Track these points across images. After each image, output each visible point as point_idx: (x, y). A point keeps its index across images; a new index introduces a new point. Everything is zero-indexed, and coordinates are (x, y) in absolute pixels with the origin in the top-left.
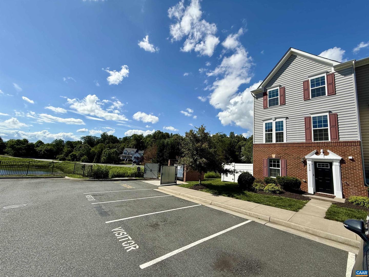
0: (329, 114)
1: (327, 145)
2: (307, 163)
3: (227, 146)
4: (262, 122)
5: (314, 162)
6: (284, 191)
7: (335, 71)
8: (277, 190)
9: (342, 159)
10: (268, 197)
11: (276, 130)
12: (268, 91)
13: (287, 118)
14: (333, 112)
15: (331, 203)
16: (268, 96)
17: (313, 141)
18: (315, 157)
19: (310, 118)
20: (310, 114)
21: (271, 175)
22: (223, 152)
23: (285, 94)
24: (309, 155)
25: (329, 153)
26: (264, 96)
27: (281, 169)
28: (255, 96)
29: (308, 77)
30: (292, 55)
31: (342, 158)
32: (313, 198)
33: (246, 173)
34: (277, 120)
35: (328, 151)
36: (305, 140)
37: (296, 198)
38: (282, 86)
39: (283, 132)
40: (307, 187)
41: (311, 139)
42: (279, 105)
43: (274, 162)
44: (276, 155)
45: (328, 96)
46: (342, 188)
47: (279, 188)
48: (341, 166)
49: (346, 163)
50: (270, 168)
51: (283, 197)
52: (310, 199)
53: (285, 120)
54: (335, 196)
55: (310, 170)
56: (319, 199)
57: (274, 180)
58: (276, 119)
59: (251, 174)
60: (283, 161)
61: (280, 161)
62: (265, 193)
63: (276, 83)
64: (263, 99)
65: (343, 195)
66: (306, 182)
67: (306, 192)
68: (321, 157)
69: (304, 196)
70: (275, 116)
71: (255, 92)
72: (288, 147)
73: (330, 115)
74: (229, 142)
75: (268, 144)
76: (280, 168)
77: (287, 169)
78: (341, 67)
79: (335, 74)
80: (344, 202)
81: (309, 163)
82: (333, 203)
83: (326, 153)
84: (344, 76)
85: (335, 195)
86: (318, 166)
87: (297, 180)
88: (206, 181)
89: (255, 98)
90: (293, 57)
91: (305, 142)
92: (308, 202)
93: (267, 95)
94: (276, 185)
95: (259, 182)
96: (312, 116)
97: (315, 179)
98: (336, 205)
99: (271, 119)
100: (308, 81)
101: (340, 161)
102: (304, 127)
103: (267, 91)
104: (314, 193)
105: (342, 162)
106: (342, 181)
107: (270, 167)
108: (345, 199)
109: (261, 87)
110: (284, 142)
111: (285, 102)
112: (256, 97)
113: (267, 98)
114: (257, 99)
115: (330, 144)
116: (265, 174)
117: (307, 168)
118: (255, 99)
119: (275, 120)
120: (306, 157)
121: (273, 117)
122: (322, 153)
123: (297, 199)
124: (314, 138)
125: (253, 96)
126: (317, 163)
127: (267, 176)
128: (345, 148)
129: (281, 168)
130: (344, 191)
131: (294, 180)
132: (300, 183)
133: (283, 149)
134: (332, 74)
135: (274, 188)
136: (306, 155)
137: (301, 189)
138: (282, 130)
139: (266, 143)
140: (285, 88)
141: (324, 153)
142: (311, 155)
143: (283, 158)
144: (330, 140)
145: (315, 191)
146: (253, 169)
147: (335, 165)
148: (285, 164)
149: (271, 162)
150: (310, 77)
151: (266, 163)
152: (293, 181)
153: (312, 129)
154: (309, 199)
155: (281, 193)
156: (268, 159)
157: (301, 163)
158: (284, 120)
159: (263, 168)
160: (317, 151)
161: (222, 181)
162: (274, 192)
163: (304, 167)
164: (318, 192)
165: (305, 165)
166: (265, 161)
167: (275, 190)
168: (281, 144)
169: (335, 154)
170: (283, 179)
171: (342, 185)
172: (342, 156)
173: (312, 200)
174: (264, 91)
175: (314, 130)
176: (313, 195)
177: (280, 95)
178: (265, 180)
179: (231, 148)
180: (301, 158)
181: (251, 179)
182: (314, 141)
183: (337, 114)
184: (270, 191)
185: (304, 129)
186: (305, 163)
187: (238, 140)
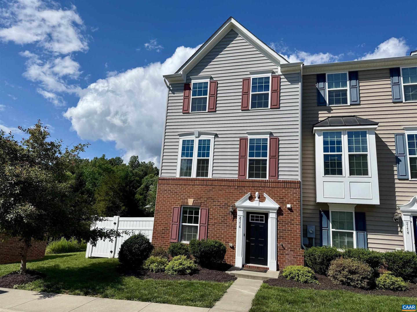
0: (270, 137)
1: (264, 186)
2: (237, 214)
3: (118, 181)
4: (178, 137)
5: (247, 212)
6: (199, 268)
7: (281, 73)
8: (188, 267)
9: (280, 208)
10: (169, 284)
11: (199, 155)
12: (193, 82)
13: (216, 136)
14: (275, 135)
15: (262, 281)
16: (192, 91)
17: (247, 178)
18: (248, 204)
19: (246, 139)
20: (247, 133)
21: (182, 237)
22: (107, 194)
23: (217, 94)
24: (240, 201)
25: (265, 198)
26: (185, 89)
27: (200, 226)
28: (170, 86)
29: (249, 73)
30: (232, 30)
31: (279, 206)
32: (240, 275)
33: (138, 238)
34: (203, 137)
35: (265, 195)
36: (237, 176)
37: (215, 280)
38: (215, 79)
39: (208, 159)
40: (234, 257)
41: (245, 175)
42: (207, 111)
43: (191, 212)
44: (194, 201)
45: (271, 110)
46: (277, 253)
47: (191, 263)
48: (277, 219)
49: (283, 215)
50: (182, 225)
51: (195, 281)
52: (236, 279)
53: (214, 139)
54: (268, 269)
55: (240, 227)
56: (248, 277)
57: (185, 249)
58: (200, 134)
59: (148, 238)
60: (204, 212)
61: (200, 210)
62: (167, 276)
63: (206, 72)
64: (183, 94)
65: (278, 265)
66: (233, 248)
67: (232, 266)
68: (256, 204)
69: (227, 274)
70: (199, 130)
71: (171, 79)
72: (214, 187)
73: (270, 139)
74: (123, 174)
75: (183, 180)
76: (198, 225)
77: (208, 225)
78: (289, 69)
79: (281, 78)
80: (277, 277)
81: (240, 214)
82: (264, 282)
83: (262, 199)
84: (290, 84)
85: (268, 266)
86: (252, 220)
87: (221, 245)
88: (48, 259)
89: (170, 90)
90: (232, 34)
91: (237, 179)
92: (232, 284)
93: (190, 89)
94: (189, 257)
95: (159, 254)
96: (250, 137)
97: (246, 242)
98: (267, 284)
99: (192, 134)
100: (248, 79)
101: (278, 211)
102: (238, 154)
103: (191, 82)
104: (243, 266)
105: (279, 212)
106: (277, 243)
107: (182, 223)
108: (279, 272)
109: (181, 72)
110: (208, 177)
111: (216, 107)
112: (171, 88)
113: (189, 93)
114: (174, 94)
115: (267, 183)
116: (173, 238)
117: (236, 222)
118: (170, 92)
119: (199, 137)
120: (237, 204)
121: (196, 131)
122: (257, 199)
123: (217, 281)
124: (249, 173)
125: (168, 87)
126: (250, 215)
127: (176, 241)
128: (284, 191)
129: (200, 223)
130: (278, 259)
131: (216, 245)
132: (224, 251)
133: (206, 190)
134: (278, 76)
135: (183, 265)
136: (237, 201)
137: (225, 262)
138: (208, 155)
139: (181, 177)
140: (217, 84)
141: (259, 198)
142: (243, 200)
143: (205, 205)
144: (267, 178)
145: (245, 263)
146: (152, 228)
147: (271, 218)
148: (207, 215)
149: (185, 212)
150: (252, 74)
151: (176, 214)
152: (215, 247)
153: (248, 158)
154: (233, 278)
155: (194, 272)
156: (181, 207)
157: (230, 214)
158: (211, 138)
159: (171, 225)
160: (251, 195)
161: (87, 256)
162: (182, 272)
163: (233, 220)
164: (247, 265)
165: (234, 218)
166: (176, 211)
167: (184, 268)
168: (203, 180)
169: (272, 200)
170: (199, 244)
171: (277, 249)
172: (280, 203)
173: (239, 279)
174: (187, 80)
175: (250, 160)
176: (241, 270)
177: (210, 94)
178: (169, 249)
179: (126, 186)
180: (230, 206)
181: (145, 249)
182: (249, 177)
183: (279, 139)
184: (176, 271)
185: (238, 157)
186: (234, 214)
187: (145, 172)
